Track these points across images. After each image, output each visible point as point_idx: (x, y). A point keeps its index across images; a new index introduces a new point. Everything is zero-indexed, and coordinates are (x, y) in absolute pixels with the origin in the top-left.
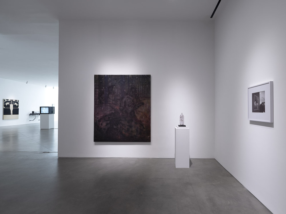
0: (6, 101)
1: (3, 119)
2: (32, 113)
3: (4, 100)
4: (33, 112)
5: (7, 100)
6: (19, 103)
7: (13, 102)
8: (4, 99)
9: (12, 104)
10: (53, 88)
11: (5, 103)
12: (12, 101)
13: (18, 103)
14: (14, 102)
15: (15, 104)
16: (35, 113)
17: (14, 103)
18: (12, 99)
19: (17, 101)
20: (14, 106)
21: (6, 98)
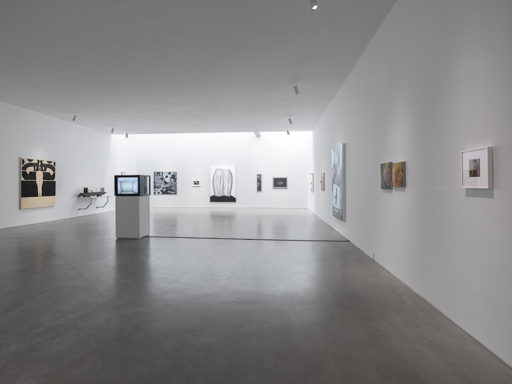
0: (27, 162)
1: (20, 208)
2: (83, 192)
3: (23, 161)
4: (86, 190)
5: (29, 160)
6: (56, 168)
7: (42, 165)
8: (23, 157)
9: (40, 171)
10: (125, 135)
11: (25, 168)
12: (40, 164)
13: (54, 169)
14: (46, 166)
15: (49, 170)
16: (90, 192)
17: (46, 169)
18: (40, 159)
19: (52, 164)
20: (46, 176)
21: (26, 157)
